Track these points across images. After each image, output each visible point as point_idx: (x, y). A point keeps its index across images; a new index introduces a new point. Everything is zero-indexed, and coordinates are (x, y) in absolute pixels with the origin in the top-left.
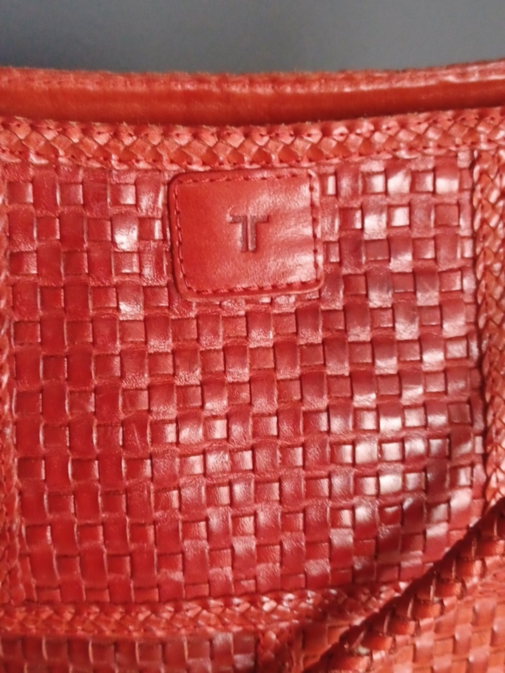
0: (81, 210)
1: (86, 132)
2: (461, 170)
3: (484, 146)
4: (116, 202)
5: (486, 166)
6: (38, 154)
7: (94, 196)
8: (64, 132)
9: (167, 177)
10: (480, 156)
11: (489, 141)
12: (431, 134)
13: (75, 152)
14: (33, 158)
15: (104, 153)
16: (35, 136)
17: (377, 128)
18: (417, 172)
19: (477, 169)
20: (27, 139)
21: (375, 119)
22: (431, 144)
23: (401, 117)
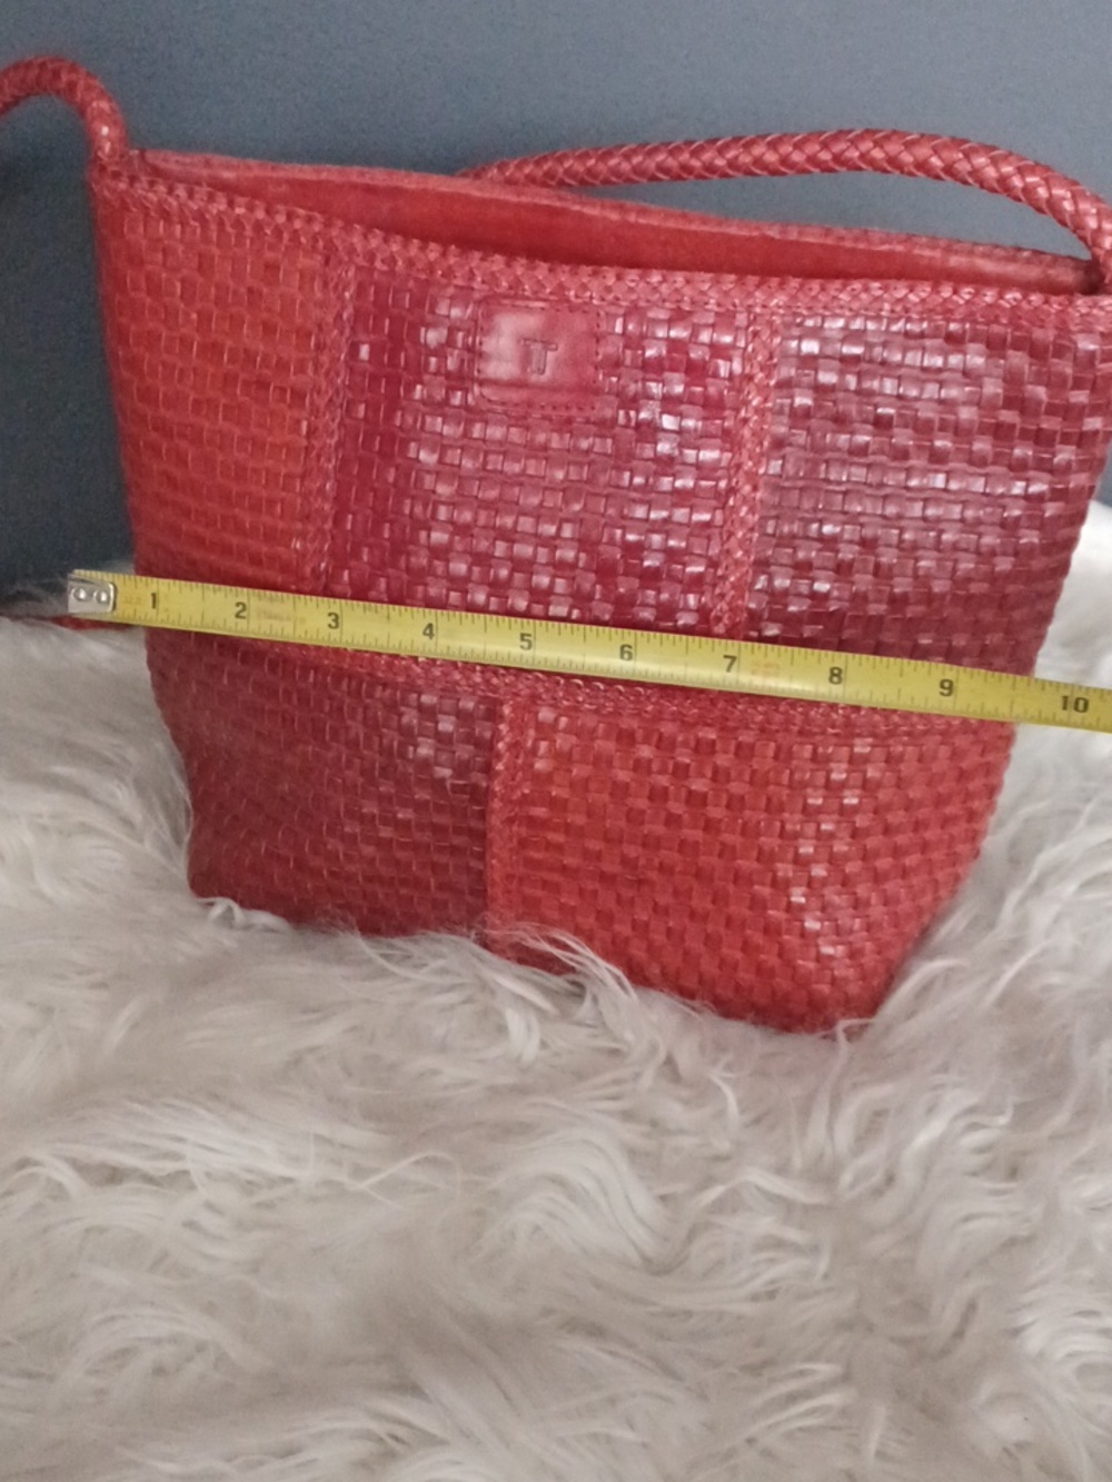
0: (404, 313)
1: (423, 249)
2: (738, 328)
3: (758, 310)
4: (432, 311)
5: (759, 328)
6: (383, 261)
7: (418, 303)
8: (405, 246)
9: (477, 296)
10: (755, 318)
11: (764, 306)
12: (712, 293)
13: (410, 263)
14: (378, 264)
15: (431, 268)
16: (384, 246)
17: (664, 280)
18: (699, 325)
19: (751, 329)
20: (377, 248)
21: (665, 272)
22: (712, 301)
23: (688, 274)
